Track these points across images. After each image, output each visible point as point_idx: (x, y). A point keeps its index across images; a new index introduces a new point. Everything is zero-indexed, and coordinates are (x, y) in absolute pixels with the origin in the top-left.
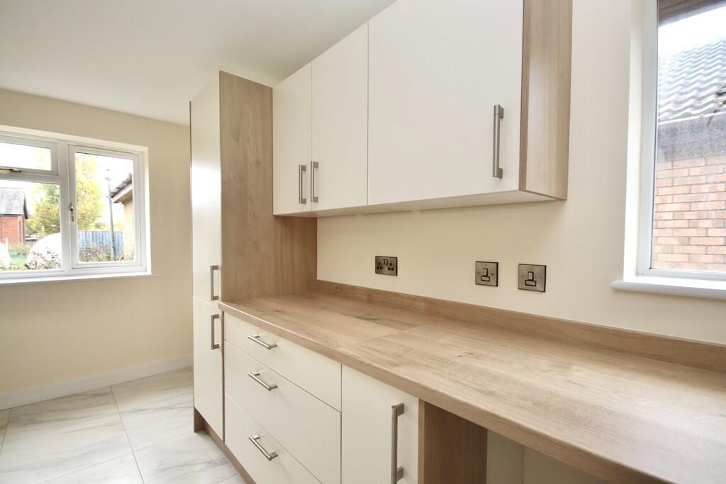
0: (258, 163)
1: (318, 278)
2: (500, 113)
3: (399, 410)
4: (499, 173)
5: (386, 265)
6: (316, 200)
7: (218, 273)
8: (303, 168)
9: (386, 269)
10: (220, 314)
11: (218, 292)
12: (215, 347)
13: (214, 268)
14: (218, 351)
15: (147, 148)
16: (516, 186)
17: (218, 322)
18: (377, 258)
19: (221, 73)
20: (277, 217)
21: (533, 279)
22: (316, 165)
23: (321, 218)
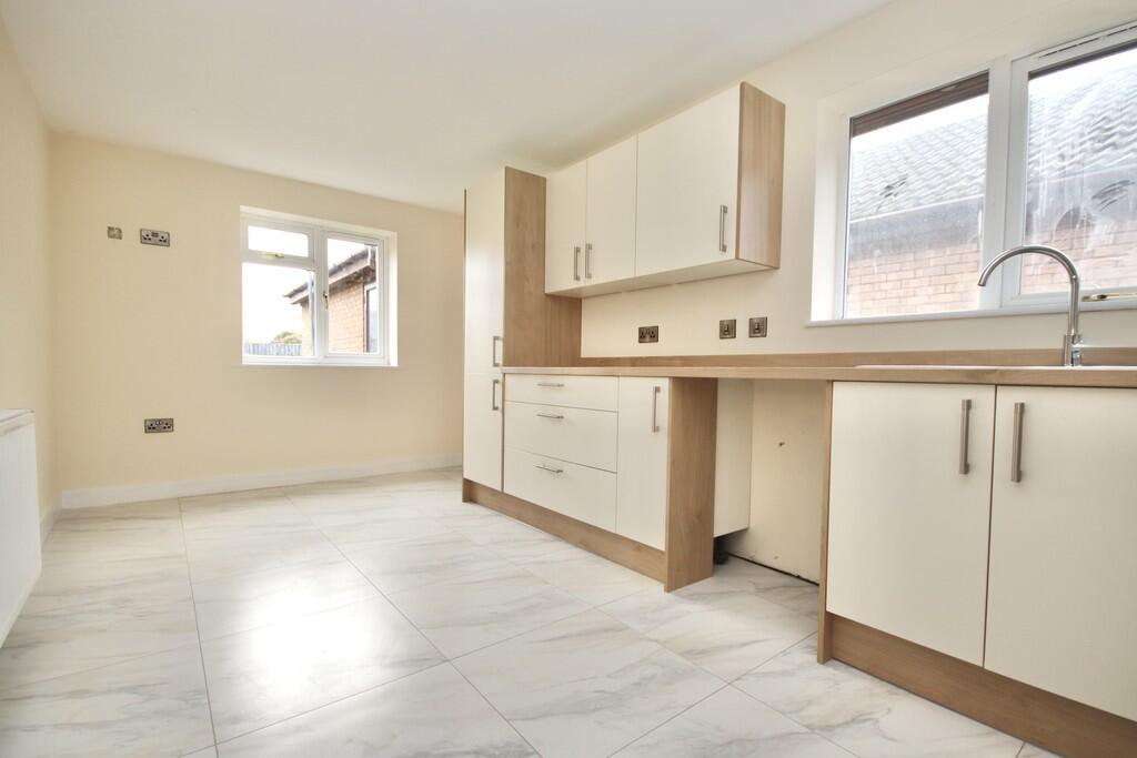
0: (533, 246)
1: (582, 356)
2: (725, 210)
3: (657, 390)
4: (724, 249)
5: (648, 335)
6: (589, 276)
7: (500, 344)
8: (577, 250)
9: (648, 339)
10: (500, 378)
11: (500, 360)
12: (495, 408)
13: (496, 338)
14: (499, 413)
15: (395, 234)
16: (733, 257)
17: (499, 387)
18: (640, 329)
19: (507, 169)
20: (547, 295)
21: (758, 328)
22: (589, 247)
23: (585, 298)
